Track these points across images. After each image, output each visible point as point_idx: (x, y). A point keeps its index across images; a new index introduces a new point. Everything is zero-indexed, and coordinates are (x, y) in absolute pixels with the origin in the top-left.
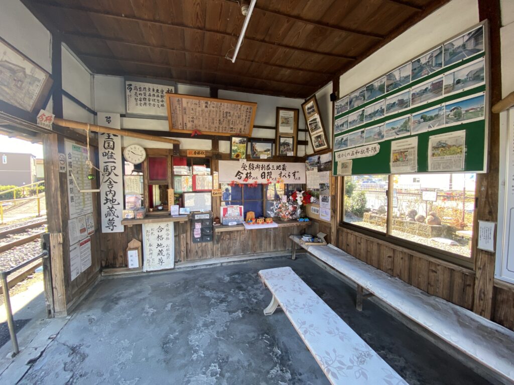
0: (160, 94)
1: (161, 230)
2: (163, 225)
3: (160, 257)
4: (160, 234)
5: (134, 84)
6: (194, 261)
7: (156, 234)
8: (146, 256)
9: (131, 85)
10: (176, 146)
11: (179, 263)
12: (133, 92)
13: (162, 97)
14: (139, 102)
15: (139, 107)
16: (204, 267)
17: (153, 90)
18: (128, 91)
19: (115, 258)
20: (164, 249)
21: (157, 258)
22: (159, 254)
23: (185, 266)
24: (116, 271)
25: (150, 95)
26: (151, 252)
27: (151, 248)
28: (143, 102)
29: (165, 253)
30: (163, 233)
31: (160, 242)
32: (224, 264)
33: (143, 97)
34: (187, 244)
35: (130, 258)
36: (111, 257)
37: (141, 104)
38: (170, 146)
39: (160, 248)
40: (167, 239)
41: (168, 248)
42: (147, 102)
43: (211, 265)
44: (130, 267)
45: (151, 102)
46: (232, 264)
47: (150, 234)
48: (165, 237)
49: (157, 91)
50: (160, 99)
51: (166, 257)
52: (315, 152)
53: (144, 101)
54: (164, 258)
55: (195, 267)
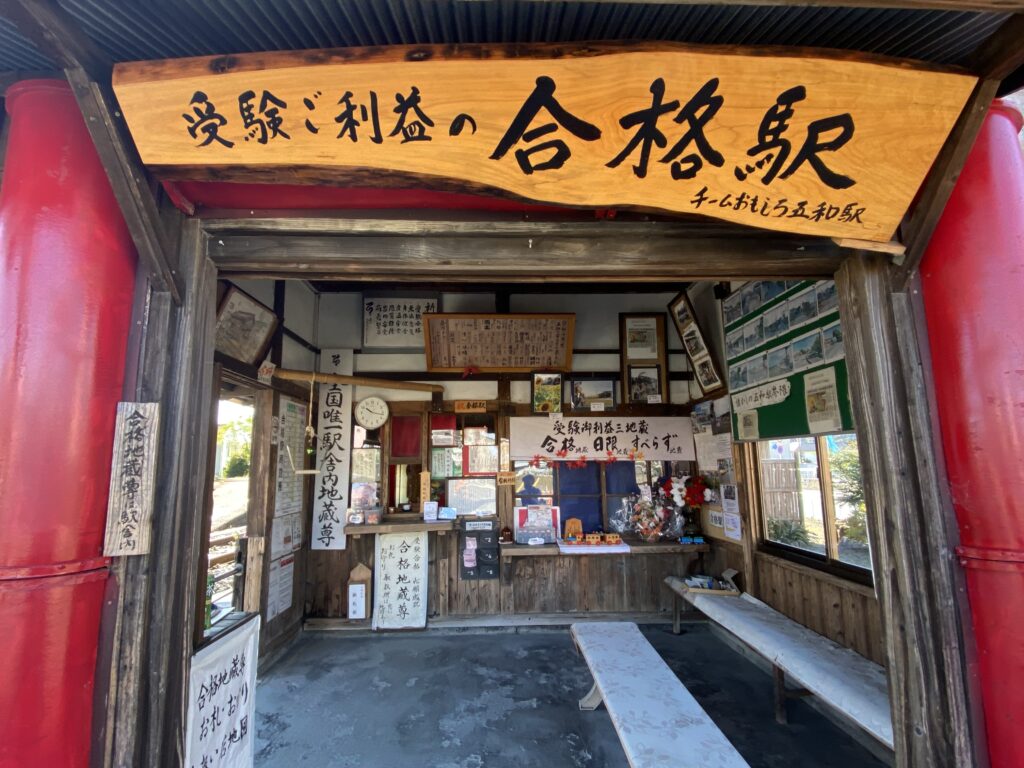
0: (414, 314)
1: (405, 548)
2: (409, 538)
3: (401, 602)
4: (405, 556)
5: (377, 301)
6: (463, 618)
7: (398, 555)
8: (379, 599)
9: (371, 304)
10: (438, 396)
11: (435, 619)
12: (375, 313)
13: (418, 316)
14: (382, 328)
15: (382, 336)
16: (483, 632)
17: (405, 308)
18: (367, 313)
19: (327, 599)
20: (410, 587)
21: (396, 604)
22: (400, 596)
23: (445, 624)
24: (327, 625)
25: (399, 317)
26: (387, 591)
27: (388, 582)
28: (388, 328)
29: (410, 594)
30: (410, 555)
31: (402, 572)
32: (522, 631)
33: (389, 319)
34: (450, 580)
35: (351, 600)
36: (321, 596)
37: (385, 331)
38: (427, 396)
39: (402, 585)
40: (416, 567)
41: (416, 585)
42: (395, 327)
43: (496, 628)
44: (351, 616)
45: (402, 327)
46: (539, 631)
47: (387, 555)
48: (411, 562)
49: (411, 308)
50: (414, 321)
51: (412, 602)
52: (705, 394)
53: (390, 326)
54: (409, 605)
55: (465, 629)
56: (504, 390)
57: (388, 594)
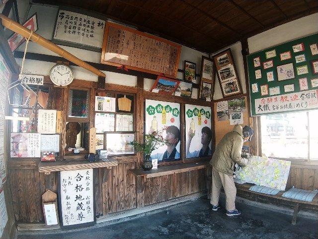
0: (91, 25)
1: (80, 178)
2: (83, 173)
3: (79, 212)
4: (79, 183)
5: (67, 13)
6: (117, 213)
7: (75, 183)
8: (64, 212)
9: (64, 13)
10: (102, 79)
11: (101, 217)
12: (64, 20)
14: (68, 29)
15: (67, 34)
16: (129, 219)
17: (85, 21)
18: (59, 18)
19: (28, 212)
20: (84, 202)
21: (76, 213)
22: (78, 208)
23: (106, 220)
24: (31, 227)
25: (80, 25)
26: (69, 206)
27: (69, 201)
28: (72, 30)
29: (85, 206)
30: (83, 183)
31: (79, 194)
32: (148, 214)
33: (73, 25)
35: (47, 214)
36: (24, 210)
37: (69, 32)
38: (95, 78)
39: (79, 201)
40: (87, 189)
41: (88, 200)
42: (77, 30)
43: (135, 216)
45: (82, 32)
46: (156, 212)
47: (67, 183)
48: (85, 186)
49: (89, 22)
50: (90, 29)
51: (86, 211)
53: (74, 29)
54: (85, 213)
55: (118, 220)
56: (140, 83)
57: (69, 208)
